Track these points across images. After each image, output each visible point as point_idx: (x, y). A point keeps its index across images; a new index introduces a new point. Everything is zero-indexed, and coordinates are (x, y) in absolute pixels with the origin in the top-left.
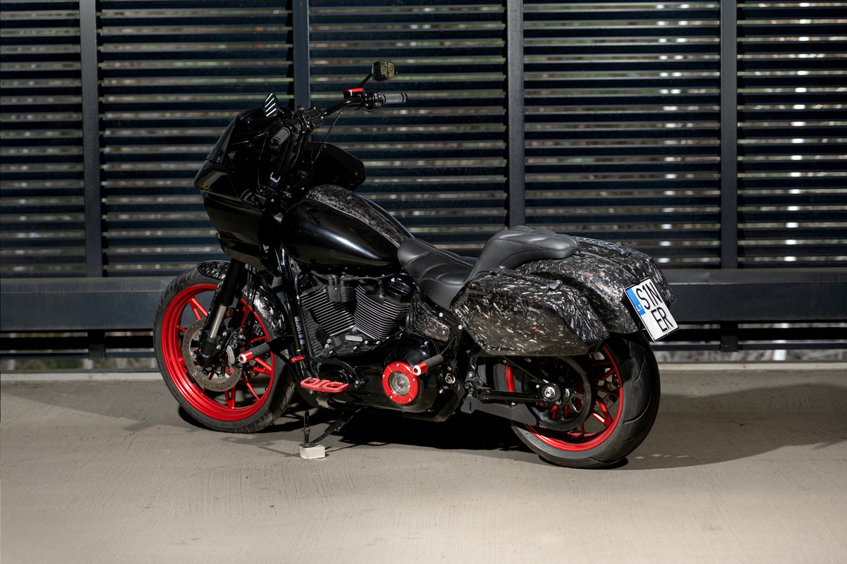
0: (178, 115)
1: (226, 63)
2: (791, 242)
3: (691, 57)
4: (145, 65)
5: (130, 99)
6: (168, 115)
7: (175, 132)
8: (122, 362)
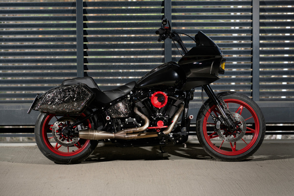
0: (32, 36)
1: (52, 15)
2: (284, 90)
3: (243, 14)
4: (18, 15)
5: (12, 30)
6: (28, 36)
7: (31, 43)
8: (8, 139)
